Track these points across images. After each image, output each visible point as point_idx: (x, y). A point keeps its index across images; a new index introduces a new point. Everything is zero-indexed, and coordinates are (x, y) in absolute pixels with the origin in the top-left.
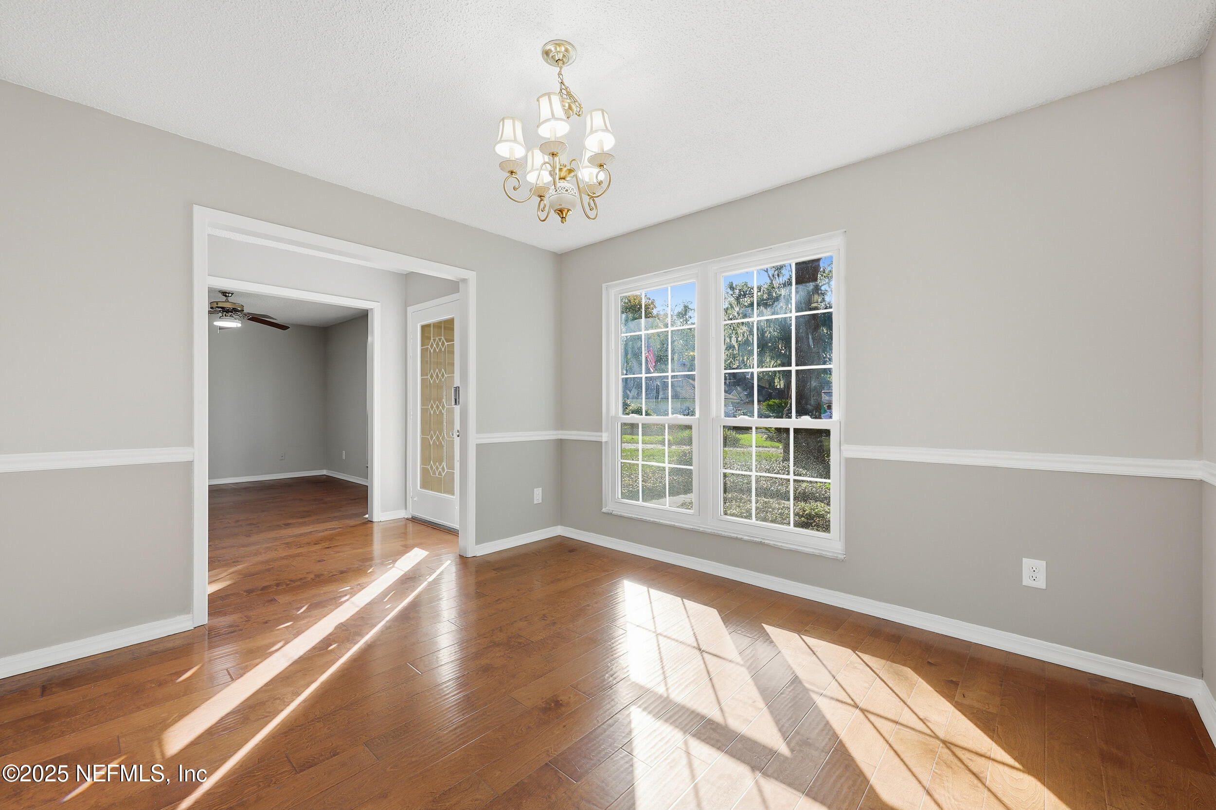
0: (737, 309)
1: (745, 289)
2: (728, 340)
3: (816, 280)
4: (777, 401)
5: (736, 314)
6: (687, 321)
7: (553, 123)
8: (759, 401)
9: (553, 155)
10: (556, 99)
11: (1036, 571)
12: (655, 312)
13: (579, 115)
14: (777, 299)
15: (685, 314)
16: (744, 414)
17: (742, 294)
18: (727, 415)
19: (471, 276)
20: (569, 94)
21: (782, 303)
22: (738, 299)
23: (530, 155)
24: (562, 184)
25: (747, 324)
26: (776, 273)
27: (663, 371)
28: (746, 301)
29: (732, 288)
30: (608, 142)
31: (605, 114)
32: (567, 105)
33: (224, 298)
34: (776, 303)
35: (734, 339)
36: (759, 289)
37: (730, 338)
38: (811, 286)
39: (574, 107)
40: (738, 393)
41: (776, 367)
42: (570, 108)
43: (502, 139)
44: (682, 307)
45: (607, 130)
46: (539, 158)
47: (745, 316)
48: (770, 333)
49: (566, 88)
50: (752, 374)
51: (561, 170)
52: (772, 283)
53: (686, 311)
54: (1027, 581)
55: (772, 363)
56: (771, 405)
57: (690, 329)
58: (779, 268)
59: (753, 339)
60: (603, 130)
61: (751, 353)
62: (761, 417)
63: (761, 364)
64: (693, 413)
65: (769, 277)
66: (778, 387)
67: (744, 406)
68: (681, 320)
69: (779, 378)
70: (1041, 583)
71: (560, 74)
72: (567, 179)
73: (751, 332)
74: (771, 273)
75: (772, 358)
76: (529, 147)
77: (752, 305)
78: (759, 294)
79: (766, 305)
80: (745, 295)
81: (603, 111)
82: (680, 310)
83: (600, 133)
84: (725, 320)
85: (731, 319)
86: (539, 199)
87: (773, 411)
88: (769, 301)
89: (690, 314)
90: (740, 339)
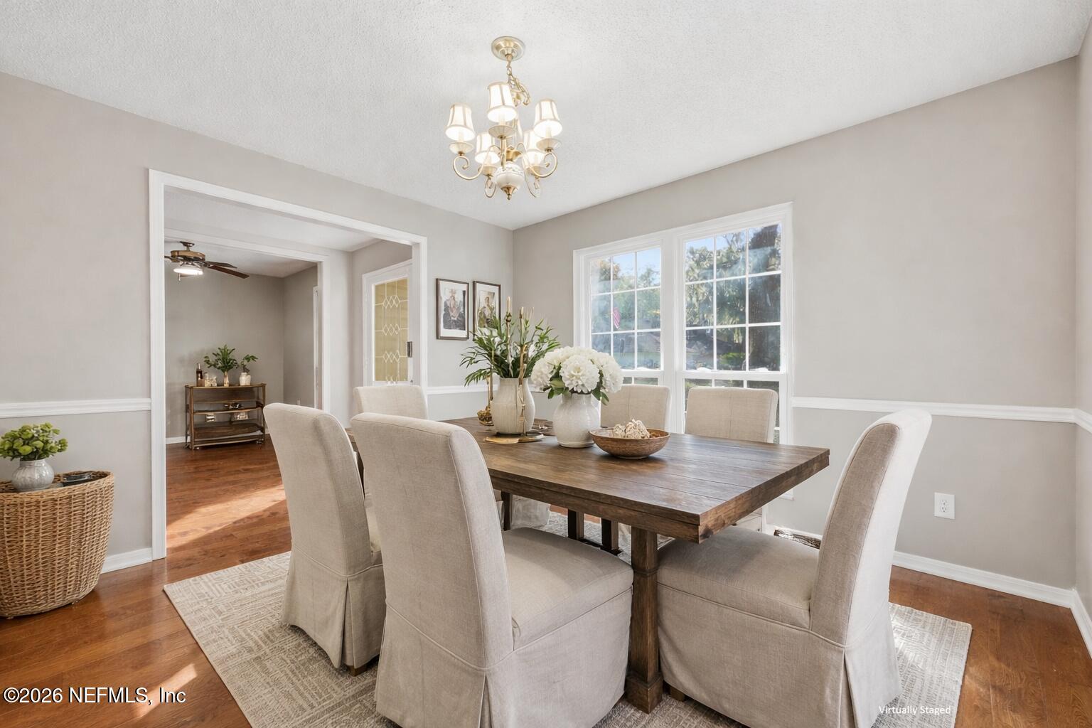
0: (697, 271)
1: (705, 253)
2: (689, 299)
3: (773, 244)
4: (735, 354)
5: (696, 276)
6: (650, 283)
7: (503, 109)
8: (718, 354)
9: (501, 137)
10: (506, 88)
11: (946, 504)
12: (620, 275)
13: (527, 104)
14: (736, 262)
15: (648, 276)
16: (705, 366)
17: (701, 258)
18: (689, 367)
19: (423, 241)
20: (518, 85)
21: (740, 266)
22: (698, 263)
23: (478, 137)
24: (509, 165)
25: (707, 285)
26: (735, 239)
27: (629, 328)
28: (706, 264)
29: (692, 252)
30: (556, 129)
31: (553, 103)
32: (515, 94)
33: (185, 248)
34: (734, 266)
35: (694, 299)
36: (719, 252)
37: (691, 298)
38: (769, 250)
39: (522, 96)
40: (699, 347)
41: (735, 324)
42: (518, 97)
43: (453, 123)
44: (646, 271)
45: (555, 119)
46: (487, 140)
47: (705, 278)
48: (729, 292)
49: (515, 80)
50: (712, 330)
51: (508, 152)
52: (730, 248)
53: (649, 274)
54: (938, 513)
55: (731, 321)
56: (730, 358)
57: (653, 290)
58: (737, 236)
59: (712, 299)
60: (551, 120)
61: (711, 311)
62: (721, 369)
63: (720, 320)
64: (656, 366)
65: (728, 242)
66: (737, 342)
67: (704, 359)
68: (645, 282)
69: (738, 334)
70: (950, 514)
71: (509, 66)
72: (514, 161)
73: (711, 293)
74: (730, 239)
75: (731, 315)
76: (478, 131)
77: (711, 267)
78: (719, 257)
79: (725, 268)
80: (705, 259)
81: (551, 101)
82: (643, 273)
83: (548, 121)
84: (687, 281)
85: (691, 281)
86: (487, 178)
87: (732, 363)
88: (728, 263)
89: (653, 276)
90: (700, 298)
